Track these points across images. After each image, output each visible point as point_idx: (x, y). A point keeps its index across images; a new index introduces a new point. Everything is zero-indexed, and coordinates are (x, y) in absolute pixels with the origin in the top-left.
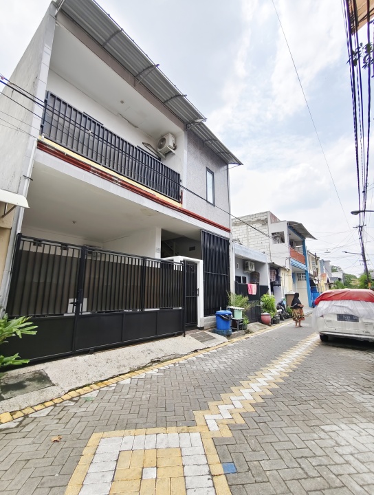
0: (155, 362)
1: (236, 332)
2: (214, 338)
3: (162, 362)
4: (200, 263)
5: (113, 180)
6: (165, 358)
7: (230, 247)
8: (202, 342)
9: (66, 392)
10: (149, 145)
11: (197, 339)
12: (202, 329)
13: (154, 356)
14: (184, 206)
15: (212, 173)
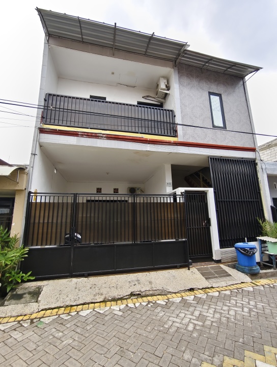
0: (134, 295)
1: (272, 270)
2: (230, 275)
3: (143, 297)
4: (210, 192)
5: (99, 136)
6: (148, 293)
7: (259, 168)
8: (206, 279)
9: (39, 310)
10: (148, 96)
11: (203, 274)
12: (219, 262)
13: (136, 289)
14: (180, 139)
15: (220, 95)
